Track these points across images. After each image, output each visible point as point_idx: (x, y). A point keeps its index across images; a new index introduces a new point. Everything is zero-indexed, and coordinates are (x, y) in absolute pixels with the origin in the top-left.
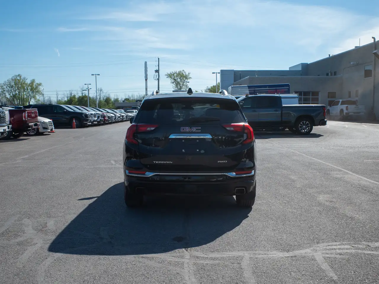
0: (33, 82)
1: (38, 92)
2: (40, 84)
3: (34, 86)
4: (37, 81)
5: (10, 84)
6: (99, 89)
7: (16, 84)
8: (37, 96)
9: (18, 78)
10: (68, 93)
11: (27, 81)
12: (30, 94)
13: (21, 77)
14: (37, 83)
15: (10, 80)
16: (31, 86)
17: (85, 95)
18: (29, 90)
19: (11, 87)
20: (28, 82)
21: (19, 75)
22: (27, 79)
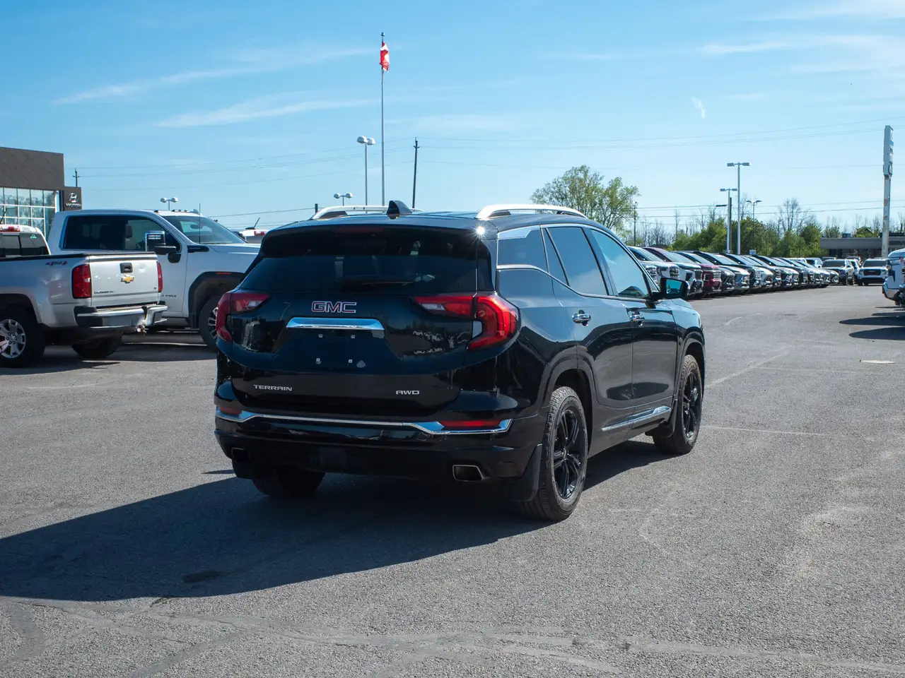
0: (616, 183)
1: (627, 210)
2: (632, 191)
3: (618, 194)
4: (627, 183)
5: (559, 191)
6: (790, 203)
7: (573, 190)
8: (624, 220)
9: (581, 175)
10: (706, 212)
11: (602, 182)
12: (607, 215)
13: (589, 174)
14: (627, 189)
15: (560, 180)
16: (611, 197)
17: (748, 218)
18: (605, 207)
19: (562, 199)
20: (605, 184)
21: (583, 167)
22: (601, 179)
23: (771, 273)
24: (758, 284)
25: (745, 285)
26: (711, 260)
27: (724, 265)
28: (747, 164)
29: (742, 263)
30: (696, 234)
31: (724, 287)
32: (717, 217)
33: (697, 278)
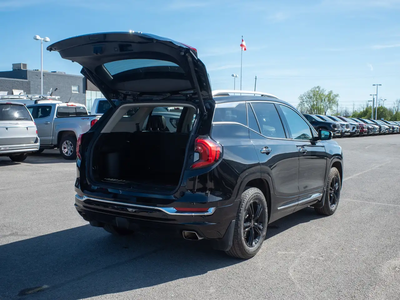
0: (330, 93)
1: (334, 103)
2: (337, 95)
3: (331, 97)
4: (335, 93)
5: (309, 95)
6: (398, 100)
7: (314, 95)
8: (333, 106)
9: (317, 89)
10: (365, 104)
11: (325, 92)
12: (327, 104)
13: (320, 89)
14: (335, 95)
15: (309, 91)
16: (329, 98)
17: (381, 106)
18: (326, 101)
19: (310, 98)
20: (326, 93)
21: (318, 87)
22: (325, 91)
23: (388, 127)
24: (383, 131)
25: (377, 132)
26: (364, 122)
27: (369, 124)
28: (381, 85)
29: (376, 123)
30: (361, 112)
31: (368, 132)
32: (369, 106)
33: (357, 129)
